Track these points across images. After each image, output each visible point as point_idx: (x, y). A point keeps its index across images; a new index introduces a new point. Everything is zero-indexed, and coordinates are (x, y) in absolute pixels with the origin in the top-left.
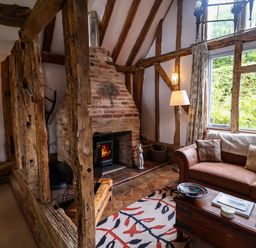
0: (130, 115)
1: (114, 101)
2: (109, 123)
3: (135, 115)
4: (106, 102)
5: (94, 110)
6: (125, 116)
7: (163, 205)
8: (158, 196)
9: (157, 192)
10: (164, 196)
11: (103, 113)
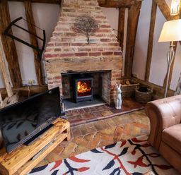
0: (110, 53)
1: (91, 38)
2: (84, 61)
3: (116, 54)
4: (81, 39)
5: (66, 48)
6: (104, 54)
7: (117, 165)
8: (117, 150)
9: (119, 143)
10: (125, 151)
11: (77, 51)
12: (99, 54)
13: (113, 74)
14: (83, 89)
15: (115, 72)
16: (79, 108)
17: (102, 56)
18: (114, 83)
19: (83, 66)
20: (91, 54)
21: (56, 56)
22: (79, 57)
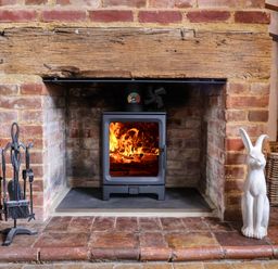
6: (194, 17)
11: (96, 5)
12: (176, 17)
13: (231, 95)
14: (129, 152)
15: (239, 89)
16: (104, 214)
17: (185, 24)
18: (237, 129)
19: (115, 56)
20: (144, 17)
21: (29, 16)
22: (103, 25)
